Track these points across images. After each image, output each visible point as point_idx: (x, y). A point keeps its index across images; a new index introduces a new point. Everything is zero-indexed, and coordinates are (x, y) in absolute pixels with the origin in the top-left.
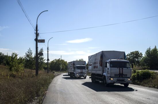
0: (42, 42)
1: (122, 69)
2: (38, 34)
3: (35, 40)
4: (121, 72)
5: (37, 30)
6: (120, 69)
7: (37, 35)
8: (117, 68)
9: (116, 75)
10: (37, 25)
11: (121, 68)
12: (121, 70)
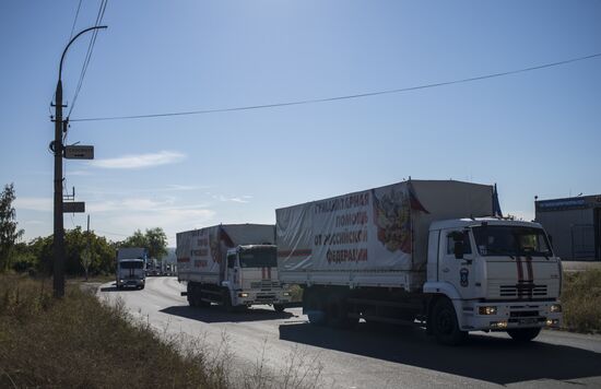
0: (81, 157)
1: (529, 262)
2: (66, 122)
3: (51, 147)
4: (526, 276)
5: (59, 106)
6: (519, 263)
7: (61, 125)
8: (507, 258)
9: (505, 290)
10: (60, 83)
11: (523, 259)
12: (524, 265)
